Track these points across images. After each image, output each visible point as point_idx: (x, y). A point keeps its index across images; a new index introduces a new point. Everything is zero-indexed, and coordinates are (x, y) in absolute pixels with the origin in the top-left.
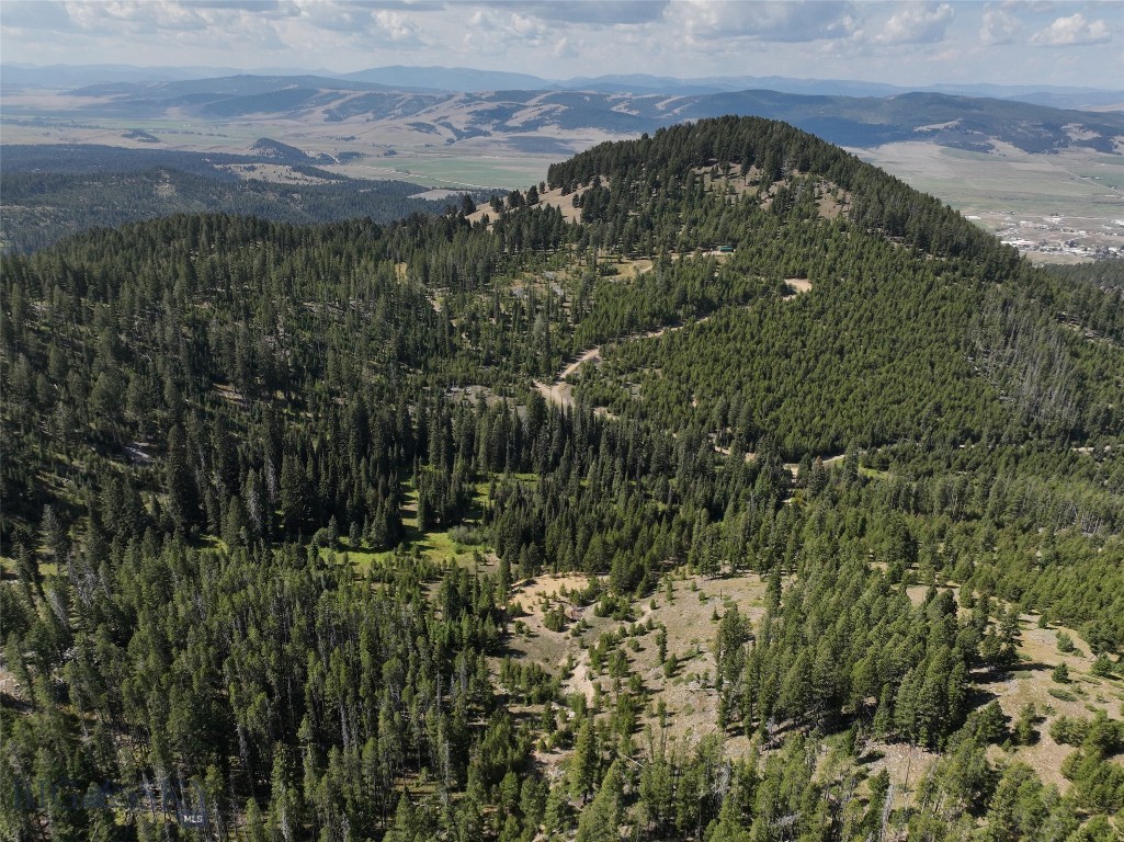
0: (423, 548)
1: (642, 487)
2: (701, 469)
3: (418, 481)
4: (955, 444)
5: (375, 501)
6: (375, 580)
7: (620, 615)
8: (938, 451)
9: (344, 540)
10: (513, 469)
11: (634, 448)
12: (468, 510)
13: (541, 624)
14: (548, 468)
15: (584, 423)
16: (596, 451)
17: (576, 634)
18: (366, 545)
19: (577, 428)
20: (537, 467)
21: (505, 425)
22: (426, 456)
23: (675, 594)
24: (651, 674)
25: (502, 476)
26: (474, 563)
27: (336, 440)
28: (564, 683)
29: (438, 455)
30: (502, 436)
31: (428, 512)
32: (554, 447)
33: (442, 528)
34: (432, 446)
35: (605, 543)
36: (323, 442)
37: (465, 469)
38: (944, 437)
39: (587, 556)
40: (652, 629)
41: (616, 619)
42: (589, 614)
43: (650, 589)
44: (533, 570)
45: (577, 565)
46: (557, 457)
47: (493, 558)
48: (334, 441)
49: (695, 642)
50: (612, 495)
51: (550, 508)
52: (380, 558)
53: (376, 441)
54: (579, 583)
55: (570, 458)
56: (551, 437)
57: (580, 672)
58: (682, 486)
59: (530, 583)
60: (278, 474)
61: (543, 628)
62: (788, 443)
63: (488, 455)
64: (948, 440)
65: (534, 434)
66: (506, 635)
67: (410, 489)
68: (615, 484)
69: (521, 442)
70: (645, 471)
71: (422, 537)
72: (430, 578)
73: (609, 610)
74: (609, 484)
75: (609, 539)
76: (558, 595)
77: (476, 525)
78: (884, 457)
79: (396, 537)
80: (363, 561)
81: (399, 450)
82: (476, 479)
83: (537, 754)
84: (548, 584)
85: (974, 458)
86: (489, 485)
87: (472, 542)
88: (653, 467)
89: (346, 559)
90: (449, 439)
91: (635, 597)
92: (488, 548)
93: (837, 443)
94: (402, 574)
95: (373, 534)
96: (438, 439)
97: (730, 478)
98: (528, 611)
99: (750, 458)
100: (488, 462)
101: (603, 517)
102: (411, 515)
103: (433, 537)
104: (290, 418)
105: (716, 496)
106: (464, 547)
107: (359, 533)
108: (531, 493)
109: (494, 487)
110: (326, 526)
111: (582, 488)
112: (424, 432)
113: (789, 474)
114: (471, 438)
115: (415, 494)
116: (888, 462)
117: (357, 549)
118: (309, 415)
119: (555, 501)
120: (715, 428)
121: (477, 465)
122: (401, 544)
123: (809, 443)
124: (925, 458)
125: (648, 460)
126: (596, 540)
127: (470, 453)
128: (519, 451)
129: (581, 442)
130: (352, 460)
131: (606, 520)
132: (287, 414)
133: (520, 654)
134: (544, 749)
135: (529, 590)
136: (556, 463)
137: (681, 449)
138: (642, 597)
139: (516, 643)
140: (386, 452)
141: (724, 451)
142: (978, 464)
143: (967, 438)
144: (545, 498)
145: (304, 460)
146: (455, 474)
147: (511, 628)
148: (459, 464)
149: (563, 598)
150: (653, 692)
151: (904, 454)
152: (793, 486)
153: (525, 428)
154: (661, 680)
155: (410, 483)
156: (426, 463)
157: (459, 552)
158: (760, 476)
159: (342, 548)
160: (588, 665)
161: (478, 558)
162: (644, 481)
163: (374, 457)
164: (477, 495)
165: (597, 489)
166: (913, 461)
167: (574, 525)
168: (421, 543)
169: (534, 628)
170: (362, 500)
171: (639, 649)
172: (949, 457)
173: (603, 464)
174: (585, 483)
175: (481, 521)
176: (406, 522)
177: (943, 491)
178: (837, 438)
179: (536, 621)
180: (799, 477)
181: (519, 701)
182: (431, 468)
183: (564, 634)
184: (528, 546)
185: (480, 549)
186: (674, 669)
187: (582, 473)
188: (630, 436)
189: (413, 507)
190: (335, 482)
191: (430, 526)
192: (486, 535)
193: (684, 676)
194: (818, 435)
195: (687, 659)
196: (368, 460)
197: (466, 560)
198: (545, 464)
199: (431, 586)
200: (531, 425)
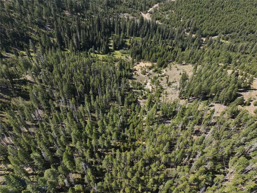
0: (114, 54)
1: (166, 42)
2: (181, 38)
3: (112, 38)
4: (247, 34)
5: (103, 42)
6: (103, 61)
7: (158, 72)
8: (242, 36)
9: (96, 51)
10: (135, 36)
11: (165, 32)
12: (124, 46)
13: (140, 73)
14: (144, 36)
15: (153, 25)
16: (155, 32)
17: (148, 76)
18: (101, 53)
19: (151, 26)
20: (141, 36)
21: (134, 24)
22: (114, 32)
23: (171, 68)
24: (164, 85)
25: (132, 38)
26: (125, 58)
27: (93, 26)
28: (144, 86)
29: (117, 31)
30: (133, 27)
31: (115, 46)
32: (145, 31)
33: (118, 50)
34: (116, 29)
35: (156, 55)
36: (90, 27)
37: (124, 35)
38: (245, 32)
39: (152, 58)
40: (165, 76)
41: (157, 73)
42: (151, 71)
43: (166, 66)
44: (139, 60)
45: (149, 60)
46: (146, 33)
47: (130, 57)
48: (92, 27)
49: (175, 79)
50: (158, 44)
51: (143, 46)
52: (104, 56)
53: (102, 27)
54: (149, 64)
55: (149, 34)
56: (145, 28)
57: (148, 84)
58: (176, 42)
59: (138, 64)
60: (80, 34)
61: (141, 74)
62: (204, 32)
63: (129, 32)
64: (246, 33)
65: (141, 27)
66: (132, 75)
67: (110, 40)
68: (160, 41)
69: (137, 29)
70: (167, 38)
71: (113, 52)
72: (115, 61)
73: (156, 71)
74: (158, 41)
75: (157, 54)
76: (144, 67)
77: (126, 49)
78: (228, 37)
79: (108, 51)
80: (101, 57)
81: (108, 30)
82: (126, 38)
83: (139, 100)
84: (142, 64)
85: (251, 38)
86: (129, 40)
87: (125, 53)
88: (169, 37)
89: (97, 56)
90: (120, 28)
91: (162, 68)
92: (129, 55)
93: (216, 33)
94: (109, 60)
95: (102, 50)
96: (117, 27)
97: (188, 41)
98: (137, 70)
99: (194, 36)
100: (129, 34)
101: (156, 49)
102: (111, 46)
103: (116, 51)
104: (82, 20)
105: (184, 45)
106: (123, 54)
107: (99, 50)
108: (139, 42)
109: (130, 40)
110: (92, 48)
111: (151, 42)
112: (114, 25)
113: (203, 40)
114: (125, 27)
115: (112, 41)
116: (229, 38)
117: (99, 54)
118: (86, 20)
119: (145, 44)
120: (186, 27)
121: (126, 35)
122: (109, 53)
123: (209, 33)
124: (238, 38)
125: (168, 35)
126: (154, 54)
127: (125, 31)
128: (137, 31)
129: (152, 30)
130: (97, 32)
131: (157, 50)
132: (81, 19)
133: (135, 79)
134: (140, 99)
135: (138, 65)
136: (145, 35)
137: (177, 33)
138: (164, 68)
139: (134, 77)
140: (105, 30)
141: (187, 34)
142: (252, 40)
143: (251, 33)
144: (142, 43)
145: (86, 31)
146: (121, 36)
147: (134, 73)
148: (122, 34)
149: (145, 68)
150: (164, 89)
151: (233, 37)
152: (203, 43)
153: (139, 25)
154: (166, 87)
155: (111, 38)
156: (114, 33)
157: (122, 56)
158: (195, 40)
159: (96, 53)
160: (150, 82)
161: (126, 57)
162: (167, 40)
163: (102, 31)
164: (126, 42)
165: (155, 42)
166: (235, 38)
167: (149, 50)
168: (113, 53)
169: (139, 74)
170: (100, 42)
171: (162, 80)
172: (245, 38)
173: (157, 36)
174: (152, 40)
175: (127, 48)
176: (110, 48)
177: (241, 47)
178: (217, 31)
179: (139, 72)
180: (205, 41)
181: (135, 89)
182: (115, 35)
183: (145, 75)
184: (138, 55)
185: (127, 55)
186: (169, 85)
187: (152, 38)
188: (164, 29)
189: (111, 44)
190: (93, 37)
191: (115, 49)
192: (128, 52)
193: (172, 86)
194: (212, 30)
195: (173, 83)
196: (101, 32)
197: (124, 58)
198: (143, 35)
199: (116, 63)
200: (140, 24)
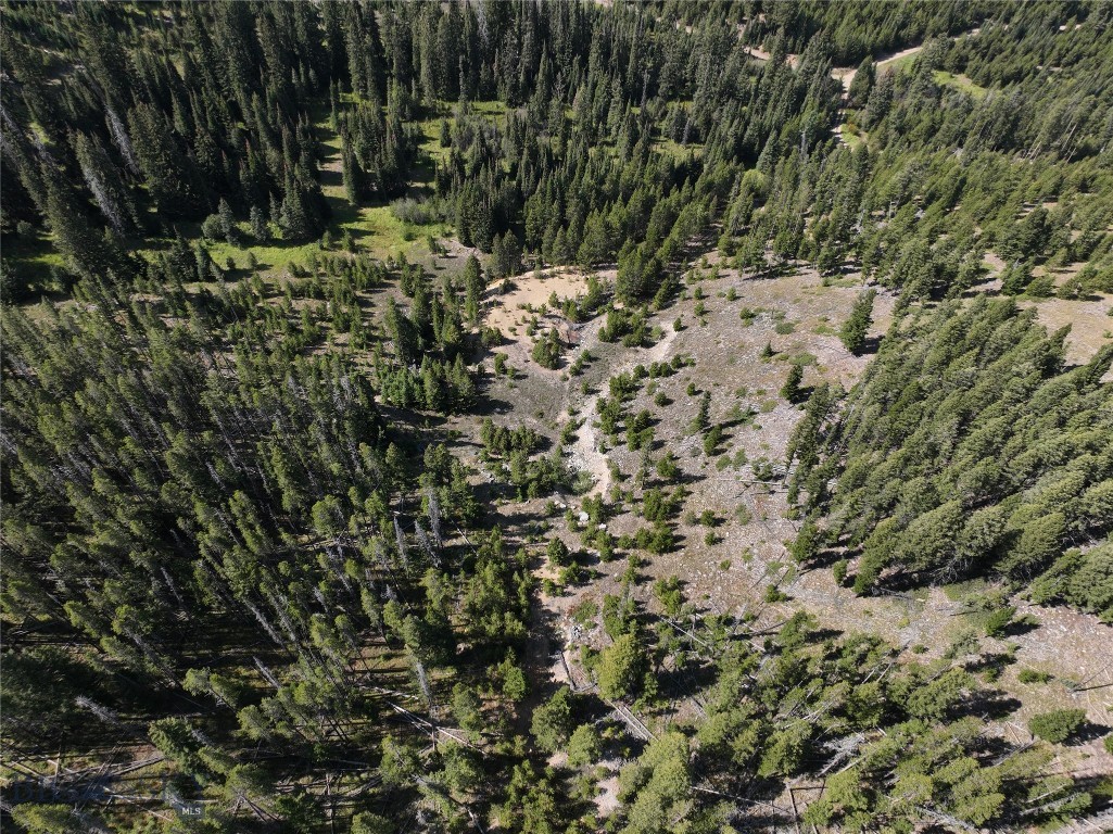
0: (358, 234)
1: (646, 118)
3: (339, 123)
4: (1054, 26)
5: (281, 168)
6: (298, 294)
7: (635, 338)
8: (1030, 39)
9: (244, 226)
10: (471, 97)
11: (637, 58)
12: (414, 166)
13: (529, 356)
14: (518, 97)
15: (566, 20)
16: (584, 62)
17: (577, 372)
18: (278, 234)
19: (556, 26)
20: (504, 92)
21: (455, 26)
22: (347, 78)
24: (686, 449)
25: (456, 108)
26: (429, 255)
28: (567, 449)
29: (363, 78)
30: (452, 45)
31: (360, 180)
32: (525, 60)
33: (382, 200)
34: (352, 65)
35: (608, 226)
36: (190, 65)
37: (405, 101)
38: (1044, 14)
40: (681, 365)
41: (628, 345)
42: (590, 336)
44: (512, 266)
45: (570, 258)
46: (531, 73)
47: (455, 244)
48: (207, 65)
49: (742, 393)
50: (607, 132)
51: (527, 165)
52: (299, 255)
53: (270, 61)
54: (572, 286)
55: (550, 80)
56: (520, 44)
57: (587, 435)
59: (509, 288)
61: (532, 363)
63: (434, 75)
64: (1048, 20)
65: (497, 42)
66: (480, 379)
67: (330, 135)
68: (613, 117)
69: (481, 55)
70: (652, 93)
71: (354, 216)
72: (373, 286)
73: (618, 332)
74: (603, 116)
75: (613, 219)
76: (549, 307)
77: (428, 192)
79: (320, 220)
80: (280, 263)
81: (306, 73)
82: (420, 114)
83: (544, 597)
84: (535, 290)
86: (439, 122)
87: (425, 221)
88: (663, 87)
89: (253, 260)
90: (378, 47)
91: (651, 308)
92: (448, 229)
94: (335, 283)
95: (284, 220)
96: (360, 53)
98: (510, 336)
99: (793, 62)
100: (436, 87)
101: (602, 182)
102: (335, 179)
103: (370, 213)
104: (139, 21)
106: (416, 229)
107: (266, 216)
108: (499, 135)
109: (447, 127)
110: (216, 212)
111: (569, 122)
112: (338, 38)
113: (839, 88)
114: (407, 47)
115: (338, 143)
117: (269, 241)
118: (168, 14)
119: (534, 153)
120: (742, 14)
121: (420, 90)
122: (327, 234)
125: (655, 73)
126: (594, 222)
127: (409, 75)
128: (477, 69)
129: (562, 50)
130: (240, 95)
131: (606, 187)
132: (133, 15)
133: (505, 407)
135: (509, 300)
136: (530, 85)
137: (703, 57)
138: (661, 308)
139: (497, 390)
140: (289, 78)
141: (754, 52)
144: (519, 142)
146: (390, 108)
147: (489, 365)
148: (394, 91)
149: (555, 311)
150: (690, 479)
151: (988, 47)
152: (844, 105)
153: (483, 30)
154: (700, 460)
155: (330, 125)
156: (350, 90)
157: (409, 238)
158: (809, 97)
159: (245, 241)
160: (596, 425)
161: (435, 248)
162: (651, 107)
163: (271, 89)
164: (424, 139)
165: (587, 128)
166: (999, 57)
167: (562, 197)
168: (356, 226)
169: (520, 365)
170: (262, 166)
171: (665, 402)
172: (1043, 47)
173: (595, 85)
174: (572, 114)
175: (433, 185)
176: (330, 191)
178: (903, 26)
179: (521, 353)
180: (853, 93)
182: (355, 97)
183: (560, 372)
184: (502, 236)
185: (434, 230)
186: (717, 438)
187: (567, 100)
188: (632, 34)
189: (337, 167)
190: (220, 134)
191: (367, 195)
192: (443, 209)
193: (732, 454)
195: (733, 424)
196: (262, 97)
197: (418, 252)
198: (514, 88)
199: (375, 298)
200: (491, 25)
